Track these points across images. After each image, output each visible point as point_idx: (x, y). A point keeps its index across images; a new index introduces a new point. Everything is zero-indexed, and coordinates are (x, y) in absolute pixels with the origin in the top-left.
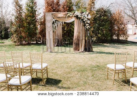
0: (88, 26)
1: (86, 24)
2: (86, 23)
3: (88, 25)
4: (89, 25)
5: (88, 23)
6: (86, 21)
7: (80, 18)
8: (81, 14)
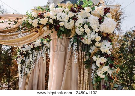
0: (106, 68)
1: (95, 58)
2: (95, 54)
3: (103, 60)
4: (106, 64)
5: (105, 55)
6: (94, 42)
7: (68, 32)
8: (72, 14)
